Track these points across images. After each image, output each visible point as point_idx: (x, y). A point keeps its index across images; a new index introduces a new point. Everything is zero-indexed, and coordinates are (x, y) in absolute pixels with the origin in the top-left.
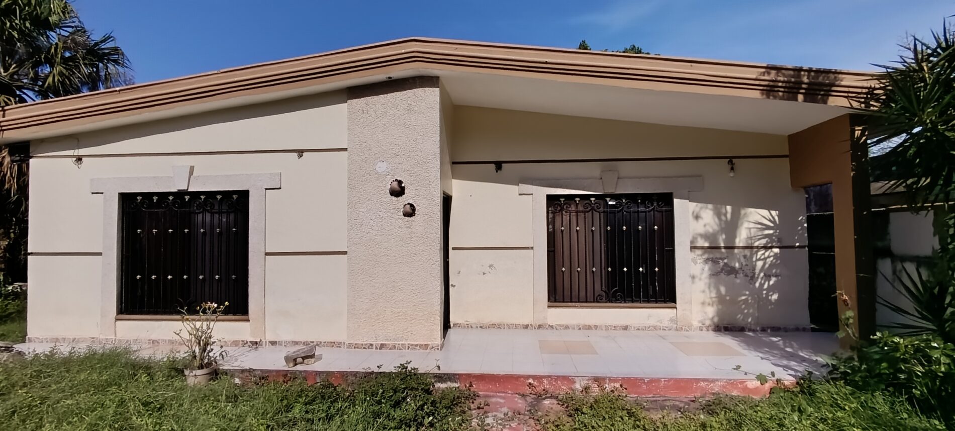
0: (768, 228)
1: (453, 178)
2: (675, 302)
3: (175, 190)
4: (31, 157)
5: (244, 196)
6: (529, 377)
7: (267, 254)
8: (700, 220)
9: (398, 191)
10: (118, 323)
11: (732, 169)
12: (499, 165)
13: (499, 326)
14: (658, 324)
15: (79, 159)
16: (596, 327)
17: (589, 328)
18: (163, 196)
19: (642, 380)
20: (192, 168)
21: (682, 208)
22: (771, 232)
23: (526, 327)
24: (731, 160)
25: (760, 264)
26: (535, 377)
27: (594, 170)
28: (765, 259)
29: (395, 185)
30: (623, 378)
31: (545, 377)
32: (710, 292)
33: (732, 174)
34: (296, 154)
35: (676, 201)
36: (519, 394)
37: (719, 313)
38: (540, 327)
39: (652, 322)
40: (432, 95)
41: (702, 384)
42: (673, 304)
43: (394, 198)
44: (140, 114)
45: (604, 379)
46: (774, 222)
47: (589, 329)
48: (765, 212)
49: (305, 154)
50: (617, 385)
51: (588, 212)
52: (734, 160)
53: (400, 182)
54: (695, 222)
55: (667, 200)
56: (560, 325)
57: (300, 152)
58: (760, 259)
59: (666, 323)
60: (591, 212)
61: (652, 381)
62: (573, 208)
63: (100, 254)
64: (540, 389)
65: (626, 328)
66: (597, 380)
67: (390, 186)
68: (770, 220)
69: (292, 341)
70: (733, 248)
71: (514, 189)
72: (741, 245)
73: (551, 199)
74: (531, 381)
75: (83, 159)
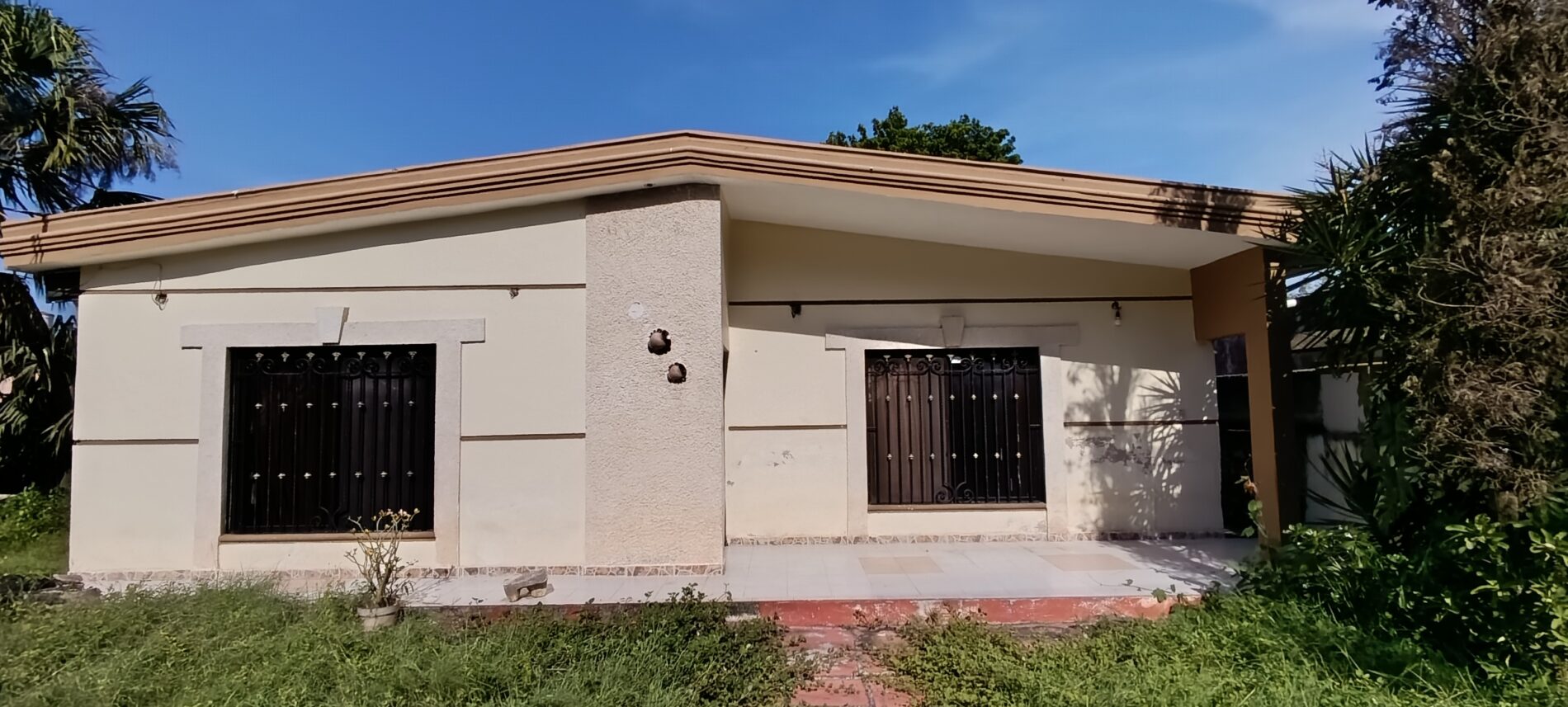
0: (1167, 395)
1: (730, 326)
2: (1044, 501)
3: (319, 344)
4: (81, 292)
5: (427, 354)
6: (855, 603)
7: (463, 439)
8: (1078, 384)
9: (661, 347)
10: (223, 546)
11: (1118, 315)
12: (796, 307)
13: (798, 541)
14: (1022, 532)
15: (162, 296)
16: (936, 538)
17: (927, 539)
18: (298, 352)
19: (1006, 601)
20: (346, 311)
21: (1051, 368)
22: (1171, 401)
23: (838, 540)
24: (1116, 302)
25: (1157, 445)
26: (863, 603)
27: (932, 314)
28: (1163, 439)
29: (658, 337)
30: (982, 600)
31: (877, 602)
32: (1093, 485)
33: (1117, 323)
34: (507, 292)
35: (1043, 359)
36: (842, 626)
37: (1105, 514)
38: (857, 540)
39: (1013, 530)
40: (709, 212)
41: (1084, 604)
42: (1041, 504)
43: (654, 356)
44: (268, 230)
45: (956, 602)
46: (1174, 388)
47: (926, 541)
48: (1162, 374)
49: (520, 291)
50: (975, 610)
51: (923, 374)
52: (1120, 303)
53: (665, 334)
54: (1071, 386)
55: (1030, 357)
56: (885, 537)
57: (515, 289)
58: (1156, 440)
59: (1033, 531)
60: (927, 375)
61: (1019, 602)
62: (902, 370)
63: (195, 441)
64: (870, 619)
65: (977, 539)
66: (947, 603)
67: (649, 339)
68: (1169, 385)
69: (502, 568)
70: (1122, 424)
71: (817, 342)
72: (1133, 419)
73: (871, 355)
74: (858, 608)
75: (169, 296)
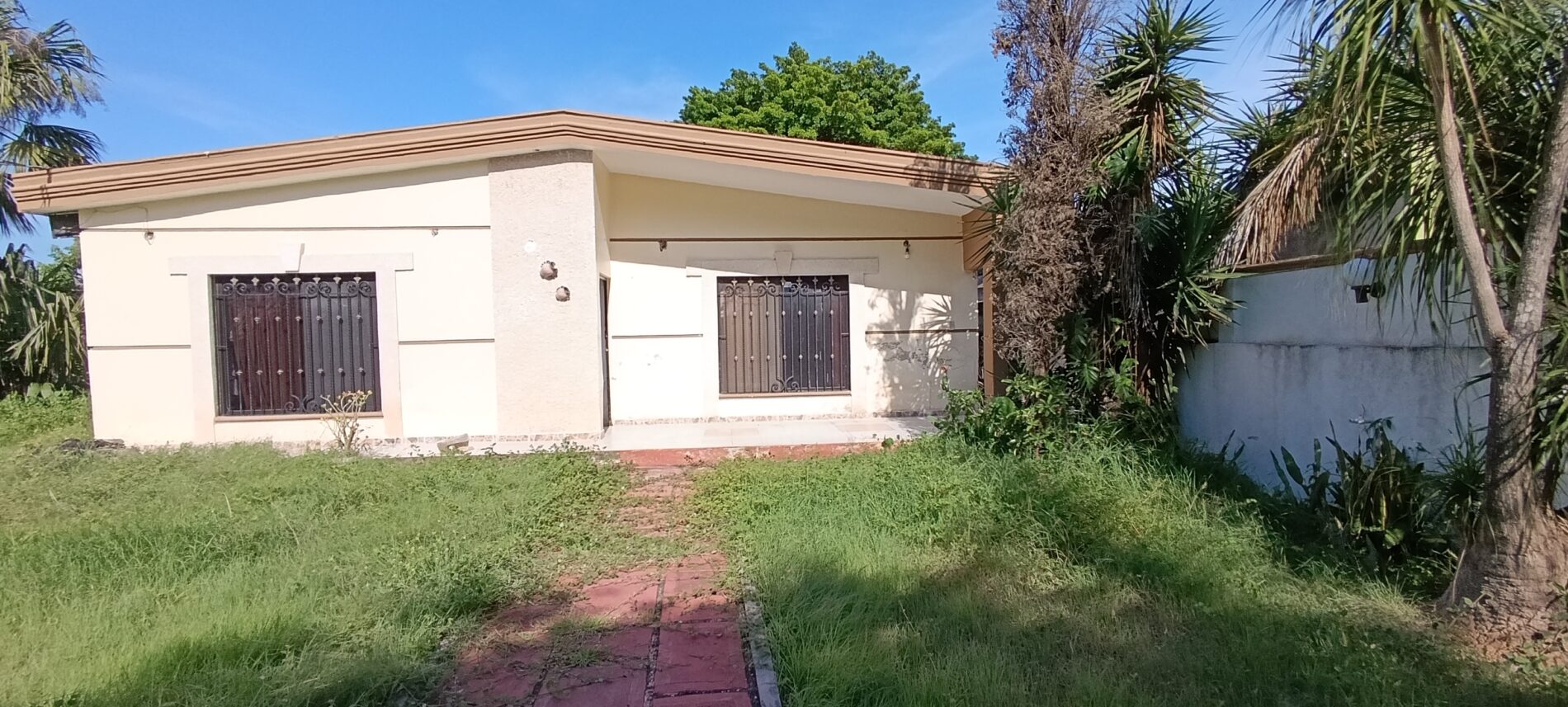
0: (941, 314)
1: (611, 259)
2: (850, 389)
3: (284, 272)
4: (81, 230)
5: (369, 278)
6: (686, 450)
7: (400, 343)
8: (875, 308)
9: (550, 274)
10: (218, 425)
11: (907, 250)
12: (663, 243)
13: (667, 421)
14: (832, 412)
15: (150, 233)
16: (770, 417)
17: (763, 419)
18: (265, 278)
19: (788, 447)
20: (303, 246)
21: (857, 292)
22: (944, 318)
23: (696, 420)
24: (906, 241)
25: (932, 352)
26: (691, 450)
27: (768, 250)
28: (937, 346)
29: (548, 268)
31: (701, 449)
32: (884, 382)
33: (907, 256)
34: (429, 232)
35: (851, 286)
36: (676, 466)
37: (892, 404)
38: (710, 419)
39: (827, 410)
40: (584, 172)
42: (848, 392)
43: (545, 281)
46: (946, 307)
48: (938, 298)
49: (439, 231)
51: (762, 296)
52: (910, 241)
53: (552, 264)
54: (870, 309)
55: (842, 282)
56: (732, 418)
57: (435, 230)
58: (932, 347)
59: (842, 411)
60: (765, 296)
61: (796, 447)
62: (746, 293)
63: (188, 346)
64: (696, 461)
65: (800, 418)
66: (748, 449)
67: (540, 269)
68: (943, 307)
69: (434, 437)
70: (908, 332)
71: (680, 273)
72: (918, 328)
73: (720, 280)
74: (688, 453)
75: (155, 233)
